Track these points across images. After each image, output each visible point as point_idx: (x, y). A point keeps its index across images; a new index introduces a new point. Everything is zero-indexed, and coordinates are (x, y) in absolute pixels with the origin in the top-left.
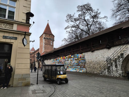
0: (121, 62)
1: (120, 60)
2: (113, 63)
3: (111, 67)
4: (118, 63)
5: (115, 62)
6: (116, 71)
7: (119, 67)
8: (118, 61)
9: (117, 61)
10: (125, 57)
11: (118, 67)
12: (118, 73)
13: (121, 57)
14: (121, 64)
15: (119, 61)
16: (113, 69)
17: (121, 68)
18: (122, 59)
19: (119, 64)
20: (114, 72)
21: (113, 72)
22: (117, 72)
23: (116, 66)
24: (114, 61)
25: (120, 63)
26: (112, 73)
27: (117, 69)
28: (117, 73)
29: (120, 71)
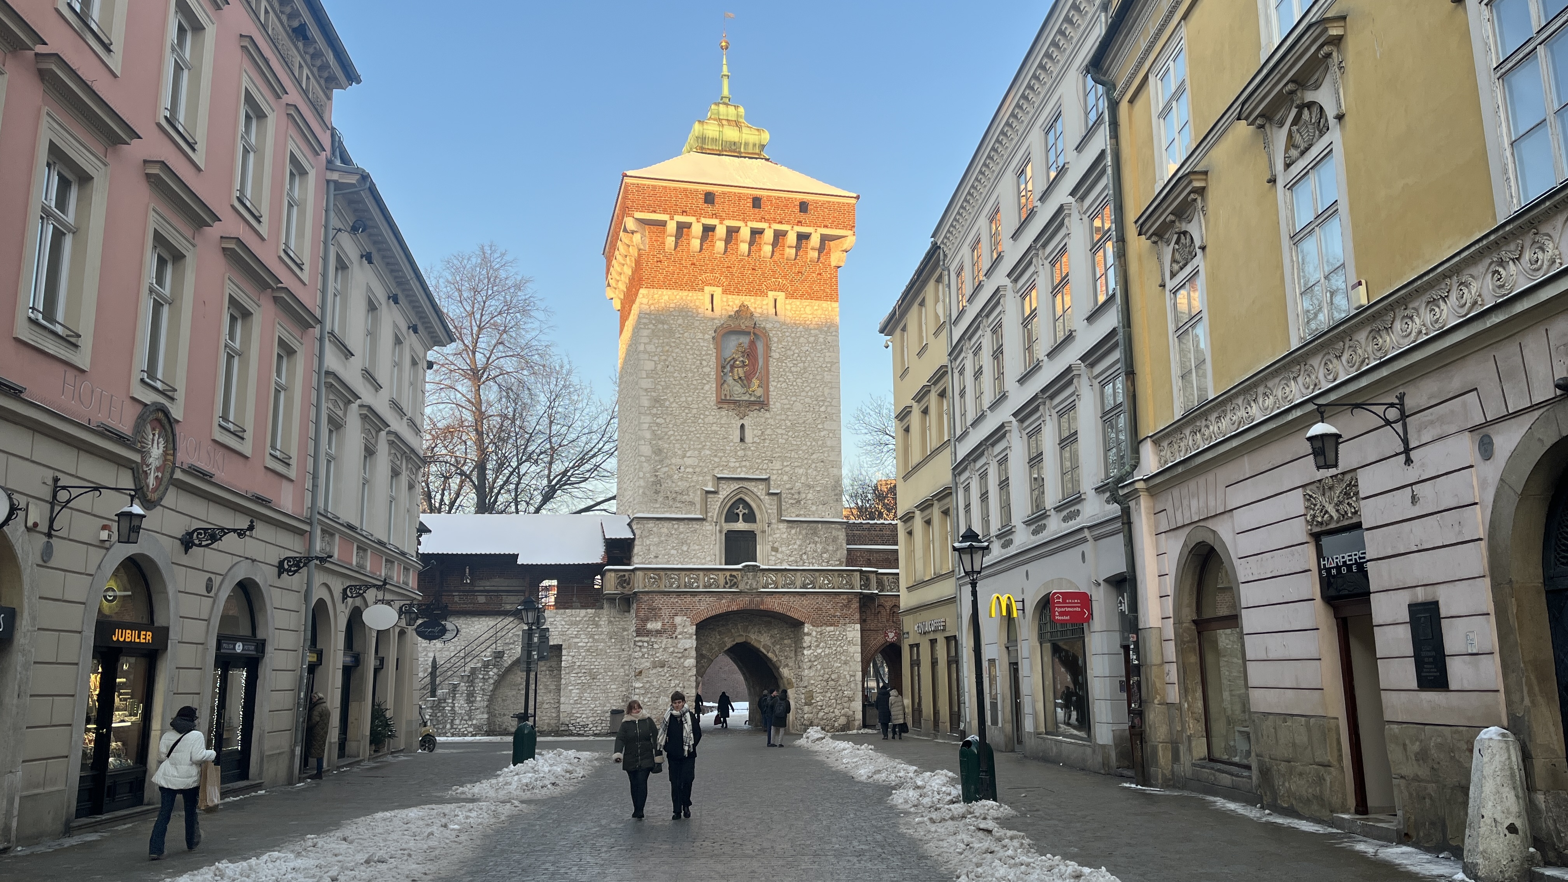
0: (492, 681)
1: (491, 673)
2: (463, 684)
3: (450, 701)
4: (481, 684)
5: (468, 682)
6: (466, 718)
7: (480, 701)
8: (481, 676)
9: (478, 678)
10: (506, 665)
11: (478, 699)
12: (474, 722)
13: (494, 665)
14: (491, 688)
15: (483, 678)
16: (457, 709)
17: (486, 703)
18: (495, 670)
19: (483, 690)
20: (457, 722)
21: (452, 721)
22: (470, 719)
23: (470, 698)
24: (466, 679)
25: (486, 687)
26: (448, 726)
27: (470, 710)
28: (470, 723)
29: (479, 717)
